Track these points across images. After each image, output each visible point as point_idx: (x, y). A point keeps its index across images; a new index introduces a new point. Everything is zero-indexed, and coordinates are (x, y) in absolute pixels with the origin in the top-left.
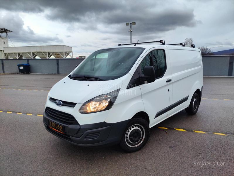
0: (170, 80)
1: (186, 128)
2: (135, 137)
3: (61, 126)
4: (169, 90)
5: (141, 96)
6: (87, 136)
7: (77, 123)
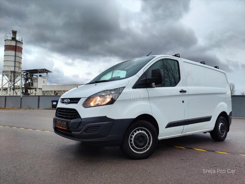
0: (185, 92)
1: (207, 149)
2: (141, 142)
3: (65, 122)
4: (183, 102)
5: (149, 98)
6: (87, 129)
7: (80, 117)
